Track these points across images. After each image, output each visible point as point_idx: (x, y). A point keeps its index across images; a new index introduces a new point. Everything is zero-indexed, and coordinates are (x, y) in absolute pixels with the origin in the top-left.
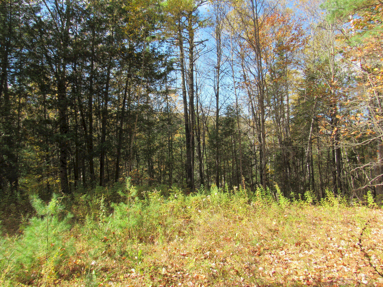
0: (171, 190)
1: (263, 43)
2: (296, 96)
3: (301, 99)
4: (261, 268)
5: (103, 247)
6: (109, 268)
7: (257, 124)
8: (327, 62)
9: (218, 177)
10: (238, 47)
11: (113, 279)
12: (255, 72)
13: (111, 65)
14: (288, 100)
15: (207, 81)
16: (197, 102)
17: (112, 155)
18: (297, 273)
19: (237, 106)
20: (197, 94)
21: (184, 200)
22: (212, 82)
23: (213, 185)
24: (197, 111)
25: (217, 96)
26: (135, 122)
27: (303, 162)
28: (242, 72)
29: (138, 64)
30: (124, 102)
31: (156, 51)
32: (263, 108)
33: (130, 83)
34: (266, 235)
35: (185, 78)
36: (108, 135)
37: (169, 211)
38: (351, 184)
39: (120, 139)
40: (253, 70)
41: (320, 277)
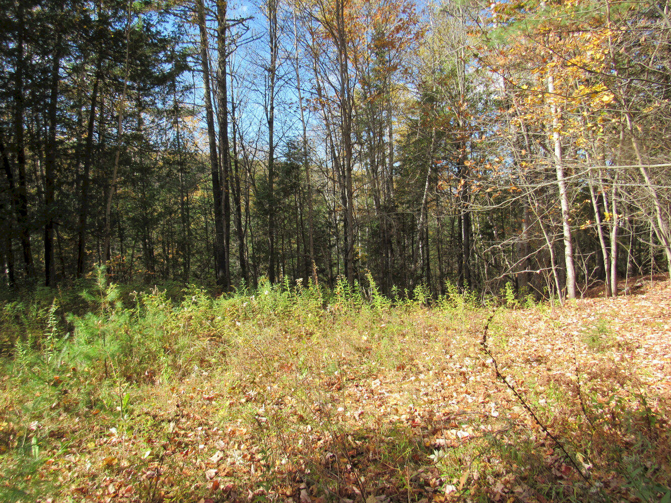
0: (186, 290)
1: (350, 32)
2: (404, 128)
3: (412, 134)
4: (341, 409)
5: (53, 396)
6: (67, 433)
7: (339, 176)
8: (453, 73)
9: (272, 267)
10: (308, 36)
11: (74, 449)
12: (337, 83)
13: (62, 52)
14: (390, 136)
15: (253, 95)
16: (235, 132)
17: (69, 227)
18: (397, 410)
19: (305, 142)
20: (233, 119)
21: (211, 307)
22: (261, 97)
23: (263, 279)
24: (235, 149)
25: (271, 122)
26: (114, 165)
27: (413, 240)
28: (315, 81)
29: (118, 52)
30: (91, 125)
31: (153, 30)
32: (349, 146)
33: (101, 89)
34: (351, 357)
35: (211, 86)
36: (60, 189)
37: (182, 325)
38: (484, 274)
39: (85, 198)
40: (333, 78)
41: (431, 413)
